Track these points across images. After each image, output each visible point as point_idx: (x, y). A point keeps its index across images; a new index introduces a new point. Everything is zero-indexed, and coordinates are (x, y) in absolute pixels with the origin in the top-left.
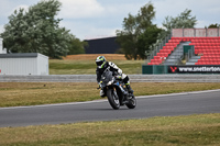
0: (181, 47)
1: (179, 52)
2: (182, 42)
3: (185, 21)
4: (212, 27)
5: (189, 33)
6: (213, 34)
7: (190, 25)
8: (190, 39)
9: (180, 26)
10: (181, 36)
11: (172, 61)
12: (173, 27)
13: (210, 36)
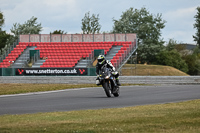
0: (28, 51)
1: (26, 56)
2: (29, 46)
3: (32, 27)
4: (56, 33)
5: (35, 39)
6: (57, 39)
7: (36, 31)
8: (36, 44)
9: (27, 32)
10: (27, 41)
11: (20, 64)
12: (21, 33)
13: (54, 41)
